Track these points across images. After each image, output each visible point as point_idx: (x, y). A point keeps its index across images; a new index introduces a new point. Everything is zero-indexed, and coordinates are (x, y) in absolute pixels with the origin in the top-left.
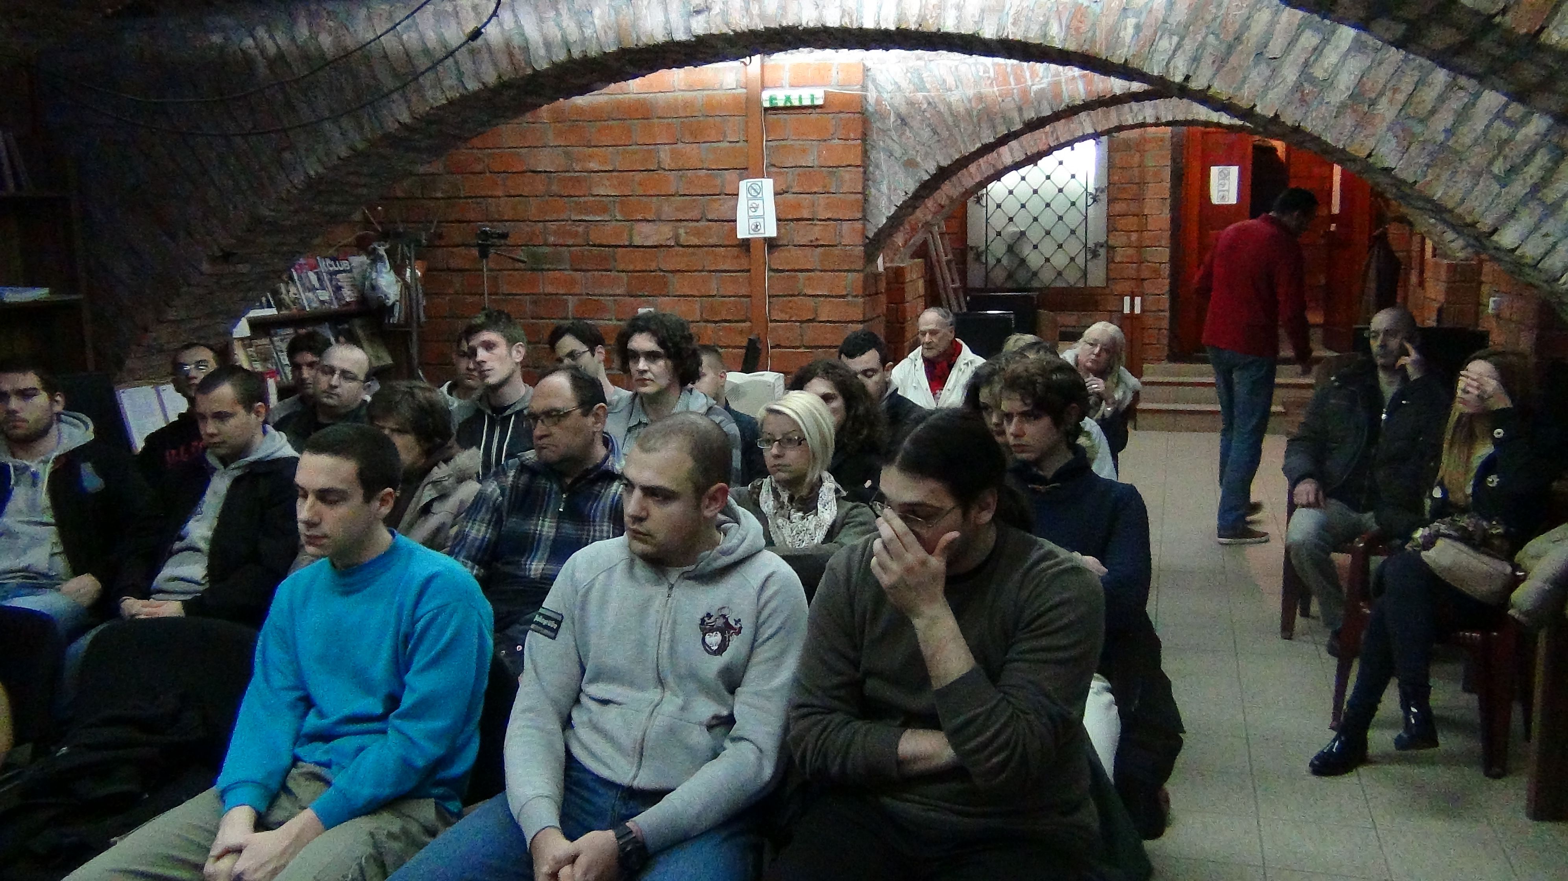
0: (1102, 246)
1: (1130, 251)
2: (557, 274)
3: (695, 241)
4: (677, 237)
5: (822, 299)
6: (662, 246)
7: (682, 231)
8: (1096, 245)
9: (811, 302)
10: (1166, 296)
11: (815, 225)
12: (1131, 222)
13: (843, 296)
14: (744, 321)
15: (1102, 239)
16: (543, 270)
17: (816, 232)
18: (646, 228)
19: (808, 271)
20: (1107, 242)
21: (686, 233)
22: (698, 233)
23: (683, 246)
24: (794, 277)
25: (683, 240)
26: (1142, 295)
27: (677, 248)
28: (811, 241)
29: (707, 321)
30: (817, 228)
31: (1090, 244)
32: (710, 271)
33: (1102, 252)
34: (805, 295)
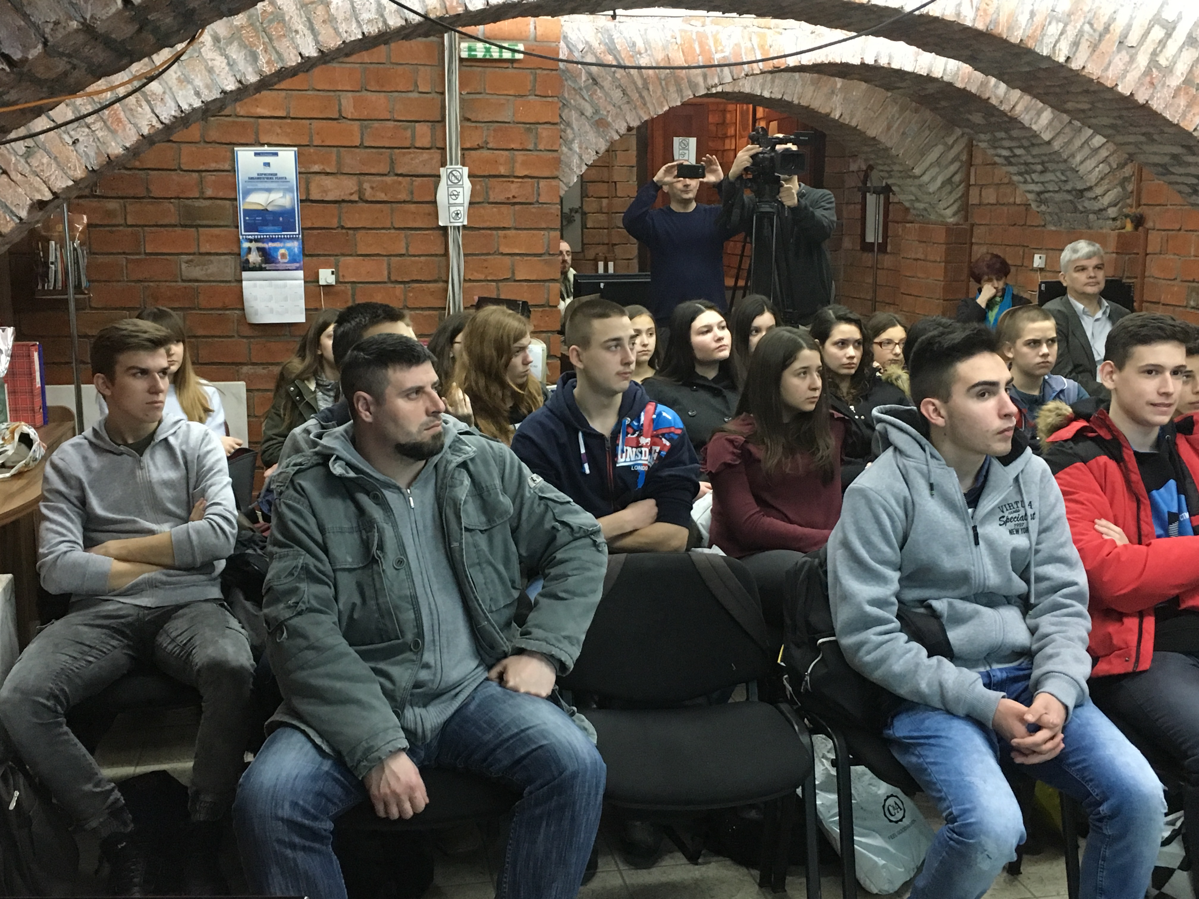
0: (576, 212)
1: (602, 217)
2: (216, 231)
3: (382, 197)
4: (361, 192)
5: (518, 258)
6: (343, 201)
7: (366, 186)
8: (571, 210)
9: (507, 260)
10: (636, 261)
11: (513, 182)
12: (602, 189)
13: (540, 255)
14: (435, 281)
15: (577, 205)
16: (197, 226)
17: (514, 189)
18: (328, 182)
19: (504, 228)
20: (581, 208)
21: (372, 188)
22: (384, 189)
23: (367, 202)
24: (491, 235)
25: (368, 194)
26: (614, 260)
27: (361, 205)
28: (508, 198)
29: (397, 282)
30: (513, 186)
31: (566, 210)
32: (399, 229)
33: (578, 217)
34: (502, 254)
